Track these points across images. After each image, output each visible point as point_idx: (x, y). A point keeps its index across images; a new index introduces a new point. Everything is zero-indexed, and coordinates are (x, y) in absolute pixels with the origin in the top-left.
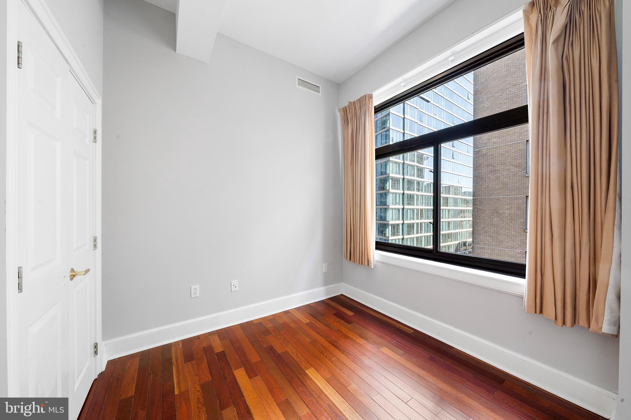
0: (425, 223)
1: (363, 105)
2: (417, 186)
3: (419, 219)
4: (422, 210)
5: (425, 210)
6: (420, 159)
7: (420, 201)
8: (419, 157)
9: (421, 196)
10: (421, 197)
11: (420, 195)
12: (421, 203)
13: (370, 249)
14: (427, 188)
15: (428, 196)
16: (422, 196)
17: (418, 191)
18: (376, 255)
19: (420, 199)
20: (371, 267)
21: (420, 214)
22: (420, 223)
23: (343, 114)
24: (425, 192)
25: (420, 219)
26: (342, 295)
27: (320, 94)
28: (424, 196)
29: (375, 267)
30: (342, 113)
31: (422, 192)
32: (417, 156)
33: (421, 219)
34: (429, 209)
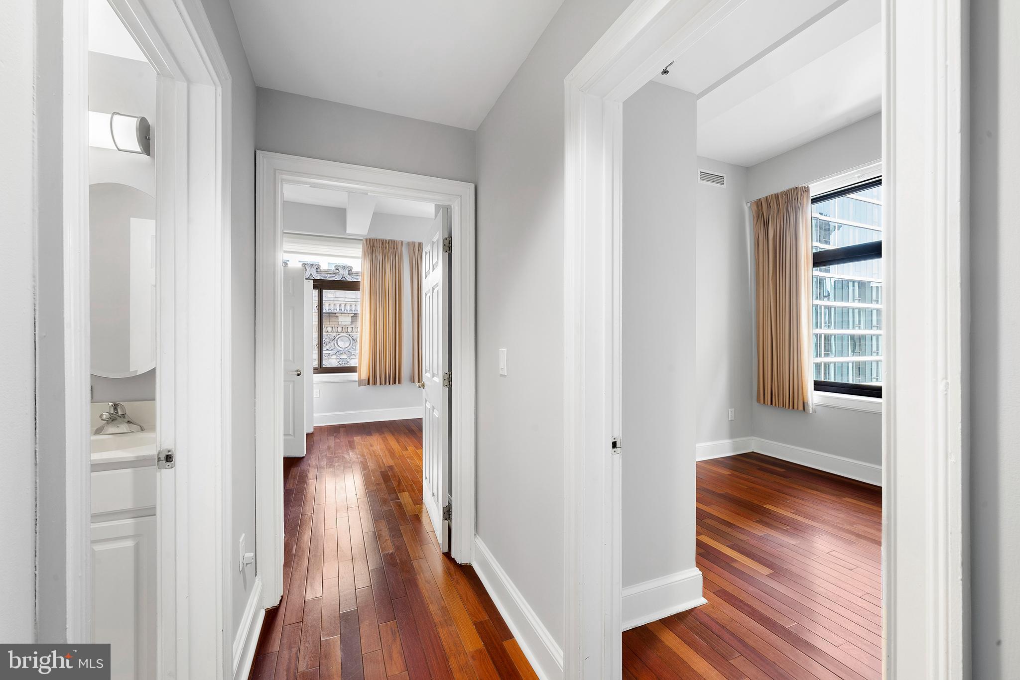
0: (835, 364)
1: (792, 200)
2: (817, 288)
3: (823, 355)
4: (827, 338)
5: (835, 338)
6: (823, 231)
7: (825, 319)
8: (821, 228)
9: (825, 308)
10: (827, 310)
11: (823, 307)
12: (825, 323)
13: (807, 390)
14: (839, 292)
15: (842, 308)
16: (829, 308)
17: (820, 299)
18: (815, 398)
19: (825, 314)
20: (809, 411)
21: (825, 346)
22: (825, 364)
23: (757, 209)
24: (835, 300)
25: (824, 357)
26: (753, 452)
27: (724, 186)
28: (833, 310)
29: (814, 411)
30: (755, 207)
31: (828, 299)
32: (816, 226)
33: (827, 355)
34: (844, 334)
